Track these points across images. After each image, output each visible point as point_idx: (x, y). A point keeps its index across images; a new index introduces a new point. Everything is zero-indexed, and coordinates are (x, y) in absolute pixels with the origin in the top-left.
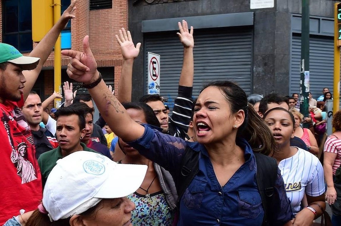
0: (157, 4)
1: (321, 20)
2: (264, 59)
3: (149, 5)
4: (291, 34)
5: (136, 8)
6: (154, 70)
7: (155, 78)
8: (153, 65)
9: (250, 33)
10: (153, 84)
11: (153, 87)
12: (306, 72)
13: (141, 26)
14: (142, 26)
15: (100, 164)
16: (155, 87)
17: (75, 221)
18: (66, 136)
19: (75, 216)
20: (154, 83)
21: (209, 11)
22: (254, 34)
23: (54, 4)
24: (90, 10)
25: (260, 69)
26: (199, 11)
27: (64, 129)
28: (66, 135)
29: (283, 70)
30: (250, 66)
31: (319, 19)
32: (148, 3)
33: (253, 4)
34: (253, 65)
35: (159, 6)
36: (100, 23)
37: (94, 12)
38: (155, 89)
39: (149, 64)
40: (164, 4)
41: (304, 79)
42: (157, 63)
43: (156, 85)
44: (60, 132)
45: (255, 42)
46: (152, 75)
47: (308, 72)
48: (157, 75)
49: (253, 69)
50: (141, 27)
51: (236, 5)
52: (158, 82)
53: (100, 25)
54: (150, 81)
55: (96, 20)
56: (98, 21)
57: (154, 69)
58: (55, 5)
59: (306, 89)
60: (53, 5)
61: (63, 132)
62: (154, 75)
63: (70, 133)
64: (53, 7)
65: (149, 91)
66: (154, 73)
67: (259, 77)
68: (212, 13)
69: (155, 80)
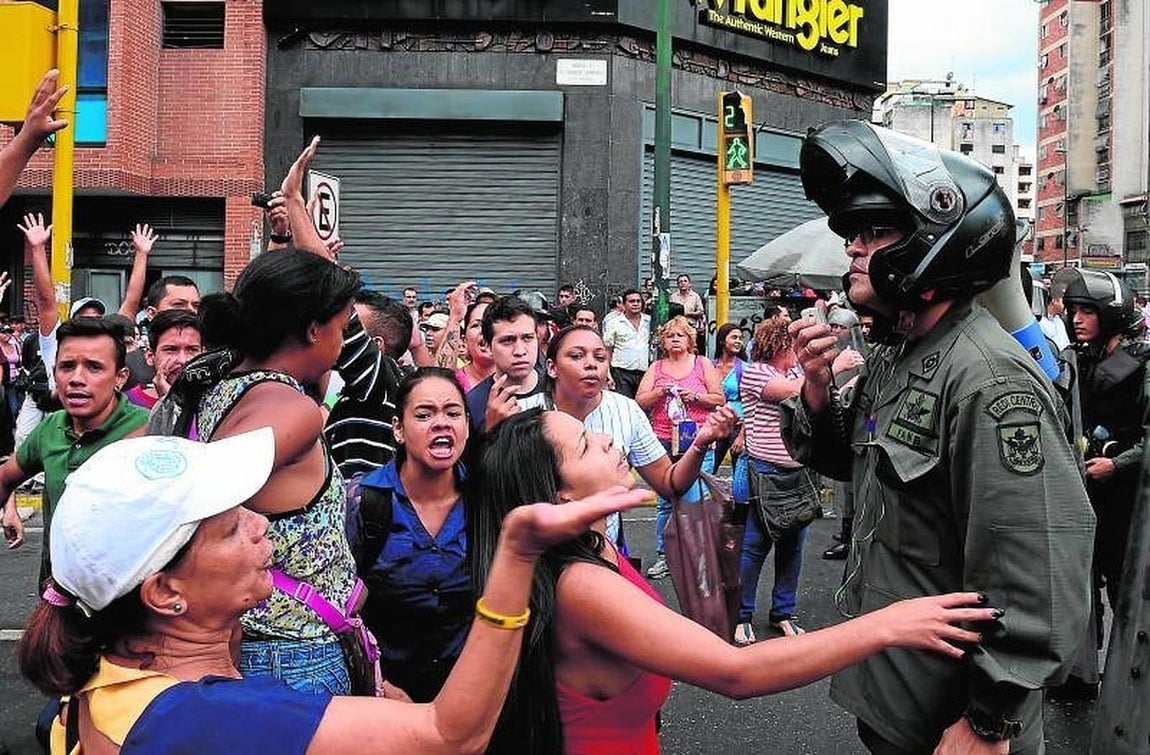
0: (339, 49)
1: (704, 120)
2: (584, 199)
3: (321, 52)
4: (643, 149)
5: (285, 54)
6: (323, 215)
8: (321, 202)
9: (555, 139)
12: (663, 234)
13: (299, 98)
14: (302, 101)
15: (171, 455)
17: (153, 590)
18: (84, 385)
19: (152, 578)
21: (464, 79)
22: (563, 141)
23: (60, 25)
24: (164, 47)
25: (577, 222)
26: (442, 78)
27: (79, 368)
28: (83, 381)
29: (626, 227)
30: (554, 215)
31: (700, 119)
32: (316, 45)
33: (561, 72)
34: (560, 211)
35: (345, 55)
36: (189, 82)
37: (175, 53)
40: (357, 52)
41: (660, 250)
42: (331, 197)
44: (71, 373)
45: (565, 160)
46: (318, 228)
47: (668, 235)
48: (332, 226)
49: (561, 220)
50: (298, 102)
51: (525, 72)
53: (190, 88)
55: (179, 73)
56: (183, 77)
57: (324, 211)
58: (62, 28)
59: (664, 273)
60: (56, 28)
61: (78, 374)
62: (323, 227)
63: (94, 378)
64: (55, 33)
66: (324, 222)
67: (575, 238)
68: (472, 86)
69: (325, 239)
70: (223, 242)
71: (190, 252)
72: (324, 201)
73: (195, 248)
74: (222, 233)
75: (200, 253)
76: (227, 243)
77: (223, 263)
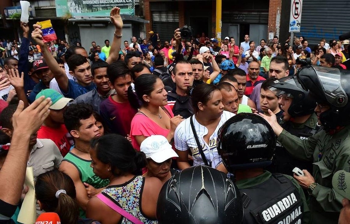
6: (296, 10)
7: (296, 16)
8: (296, 5)
10: (294, 22)
11: (294, 25)
16: (296, 24)
20: (296, 21)
38: (296, 26)
39: (292, 4)
42: (299, 3)
43: (297, 22)
46: (294, 14)
48: (299, 14)
52: (299, 20)
54: (292, 19)
57: (296, 8)
65: (290, 28)
66: (296, 13)
69: (296, 18)
70: (268, 15)
71: (258, 18)
72: (297, 5)
73: (260, 17)
74: (268, 11)
75: (261, 18)
76: (269, 15)
77: (268, 22)
